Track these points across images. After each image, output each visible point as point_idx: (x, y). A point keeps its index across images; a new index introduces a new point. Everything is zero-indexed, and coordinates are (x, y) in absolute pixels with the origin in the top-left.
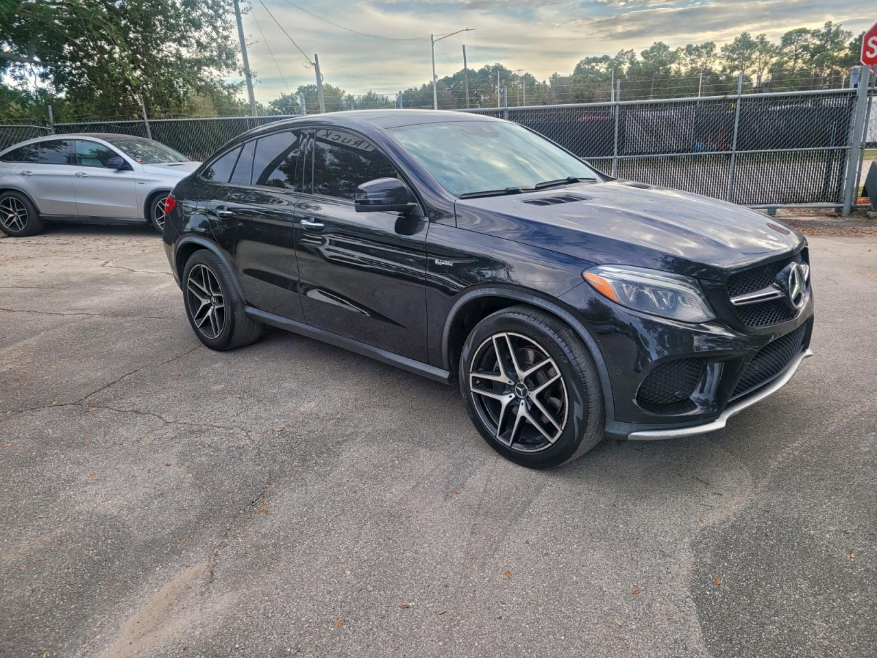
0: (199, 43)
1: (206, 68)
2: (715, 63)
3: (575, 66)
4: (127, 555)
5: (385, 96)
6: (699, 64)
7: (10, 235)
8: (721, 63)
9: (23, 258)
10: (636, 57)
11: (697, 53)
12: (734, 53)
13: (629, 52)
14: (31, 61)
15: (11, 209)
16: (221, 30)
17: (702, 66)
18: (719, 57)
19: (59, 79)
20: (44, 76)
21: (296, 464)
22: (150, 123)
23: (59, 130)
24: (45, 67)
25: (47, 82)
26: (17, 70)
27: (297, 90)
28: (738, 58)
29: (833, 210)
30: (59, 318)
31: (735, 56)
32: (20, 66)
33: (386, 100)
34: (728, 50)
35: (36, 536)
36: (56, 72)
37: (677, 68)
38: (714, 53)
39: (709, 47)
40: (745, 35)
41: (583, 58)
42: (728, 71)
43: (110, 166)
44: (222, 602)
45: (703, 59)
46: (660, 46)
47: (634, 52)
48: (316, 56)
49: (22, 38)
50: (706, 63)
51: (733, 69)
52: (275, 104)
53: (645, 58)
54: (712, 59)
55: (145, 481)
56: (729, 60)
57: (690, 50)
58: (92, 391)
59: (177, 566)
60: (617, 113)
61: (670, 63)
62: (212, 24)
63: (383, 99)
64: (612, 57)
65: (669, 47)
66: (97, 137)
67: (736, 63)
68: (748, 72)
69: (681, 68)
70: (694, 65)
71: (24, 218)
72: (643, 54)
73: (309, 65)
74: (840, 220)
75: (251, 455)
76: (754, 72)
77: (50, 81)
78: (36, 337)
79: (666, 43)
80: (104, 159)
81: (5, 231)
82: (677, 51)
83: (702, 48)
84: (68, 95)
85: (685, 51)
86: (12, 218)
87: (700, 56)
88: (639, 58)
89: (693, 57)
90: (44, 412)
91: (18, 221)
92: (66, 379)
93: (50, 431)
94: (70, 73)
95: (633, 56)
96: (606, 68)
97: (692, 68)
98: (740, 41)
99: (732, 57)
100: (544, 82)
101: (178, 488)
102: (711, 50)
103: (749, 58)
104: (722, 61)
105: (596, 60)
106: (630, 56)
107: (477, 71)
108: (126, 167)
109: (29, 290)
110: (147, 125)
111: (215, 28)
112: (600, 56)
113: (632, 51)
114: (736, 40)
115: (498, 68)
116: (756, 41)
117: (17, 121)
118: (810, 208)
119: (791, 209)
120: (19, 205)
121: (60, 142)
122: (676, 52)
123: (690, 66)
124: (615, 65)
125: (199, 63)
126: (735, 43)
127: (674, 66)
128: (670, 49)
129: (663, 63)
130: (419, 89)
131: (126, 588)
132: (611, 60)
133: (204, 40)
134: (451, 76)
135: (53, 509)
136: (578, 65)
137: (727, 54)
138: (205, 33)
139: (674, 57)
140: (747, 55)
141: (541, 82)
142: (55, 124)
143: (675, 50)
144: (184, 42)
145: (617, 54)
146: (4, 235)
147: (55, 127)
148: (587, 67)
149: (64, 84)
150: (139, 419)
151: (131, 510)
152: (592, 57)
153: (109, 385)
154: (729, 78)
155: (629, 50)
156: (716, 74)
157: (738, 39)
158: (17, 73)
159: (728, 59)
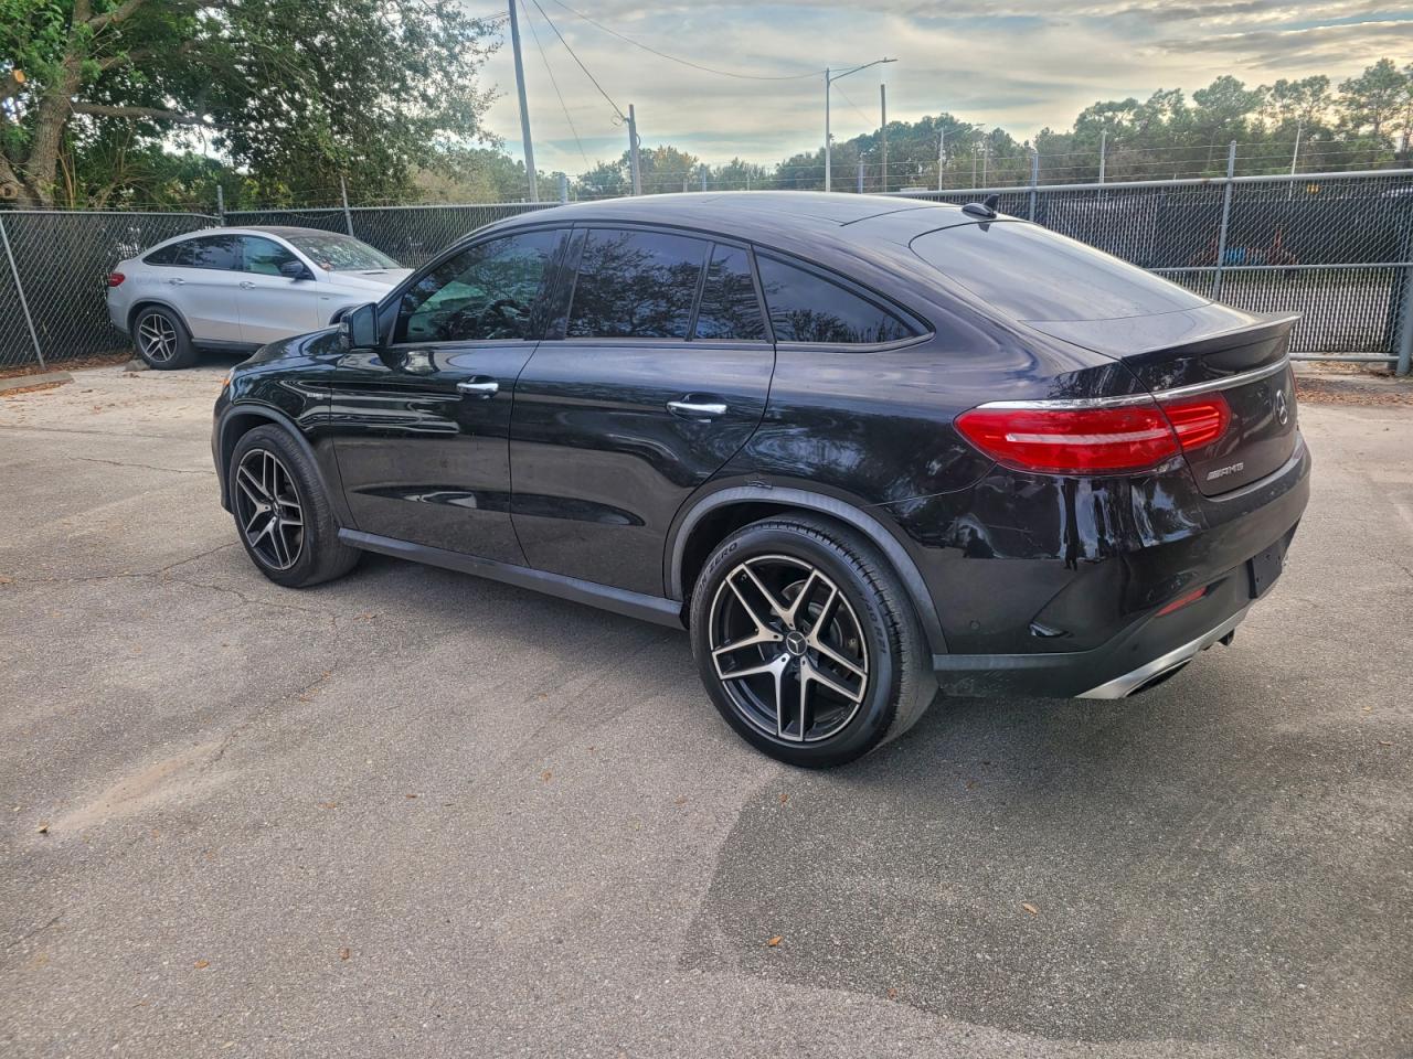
0: (424, 97)
1: (439, 131)
2: (1327, 111)
3: (1075, 118)
4: (139, 728)
5: (760, 166)
6: (1298, 112)
7: (153, 367)
8: (1337, 111)
9: (159, 398)
10: (1184, 102)
11: (1295, 95)
12: (1363, 95)
13: (1172, 93)
14: (202, 122)
15: (156, 331)
16: (455, 77)
17: (1304, 116)
18: (1335, 101)
19: (240, 147)
20: (219, 143)
21: (373, 653)
22: (352, 212)
23: (231, 221)
24: (220, 130)
25: (223, 151)
26: (182, 133)
27: (621, 157)
28: (1369, 104)
29: (1386, 365)
30: (173, 475)
31: (1363, 100)
32: (187, 129)
33: (761, 173)
34: (1352, 89)
35: (50, 705)
36: (235, 137)
37: (1257, 119)
38: (1326, 93)
39: (1318, 84)
40: (1384, 64)
41: (1091, 103)
42: (1350, 125)
43: (286, 273)
44: (219, 778)
45: (1304, 105)
46: (1228, 82)
47: (1181, 92)
48: (631, 107)
49: (190, 89)
50: (1310, 112)
51: (1360, 121)
52: (586, 178)
53: (1200, 103)
54: (1322, 105)
55: (192, 660)
56: (1354, 107)
57: (1281, 89)
58: (176, 561)
59: (188, 743)
60: (1033, 205)
61: (1247, 111)
62: (442, 69)
63: (755, 172)
64: (1142, 101)
65: (1243, 84)
66: (271, 232)
67: (1366, 111)
68: (1385, 127)
69: (1267, 120)
70: (1289, 115)
71: (171, 344)
72: (1196, 96)
73: (620, 121)
74: (1391, 381)
75: (326, 641)
76: (1397, 127)
77: (225, 150)
78: (137, 498)
79: (1239, 78)
80: (282, 263)
81: (147, 361)
82: (1259, 90)
83: (1304, 86)
84: (252, 170)
85: (1272, 92)
86: (156, 343)
87: (1299, 100)
88: (1190, 103)
89: (1287, 101)
90: (110, 582)
91: (164, 347)
92: (152, 547)
93: (109, 602)
94: (255, 139)
95: (1180, 100)
96: (1130, 120)
97: (1284, 120)
98: (1374, 74)
99: (1358, 102)
100: (1027, 143)
101: (226, 669)
102: (1321, 89)
103: (1389, 104)
104: (1339, 108)
105: (1111, 107)
106: (1173, 101)
107: (913, 126)
108: (305, 275)
109: (151, 439)
110: (348, 214)
111: (447, 74)
112: (1120, 100)
113: (1177, 91)
114: (1367, 72)
115: (946, 122)
116: (1403, 73)
117: (178, 208)
118: (1352, 360)
119: (1324, 362)
120: (166, 326)
121: (232, 238)
122: (1255, 93)
123: (1280, 117)
124: (1147, 114)
125: (426, 126)
126: (1365, 77)
127: (1251, 117)
128: (1245, 89)
129: (1233, 112)
130: (813, 156)
131: (125, 757)
132: (1140, 107)
133: (431, 92)
134: (870, 133)
135: (80, 680)
136: (1081, 115)
137: (1350, 95)
138: (434, 82)
139: (1252, 101)
140: (1385, 98)
141: (1022, 144)
142: (226, 212)
143: (1254, 89)
144: (403, 95)
145: (1151, 96)
146: (145, 366)
147: (225, 216)
148: (1097, 118)
149: (245, 154)
150: (216, 596)
151: (163, 687)
152: (1107, 101)
153: (198, 557)
154: (1352, 137)
155: (1173, 89)
156: (1328, 130)
157: (1371, 70)
158: (182, 138)
159: (1349, 105)
